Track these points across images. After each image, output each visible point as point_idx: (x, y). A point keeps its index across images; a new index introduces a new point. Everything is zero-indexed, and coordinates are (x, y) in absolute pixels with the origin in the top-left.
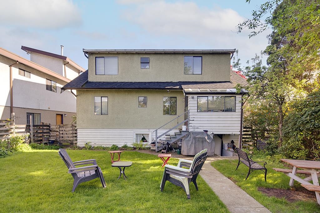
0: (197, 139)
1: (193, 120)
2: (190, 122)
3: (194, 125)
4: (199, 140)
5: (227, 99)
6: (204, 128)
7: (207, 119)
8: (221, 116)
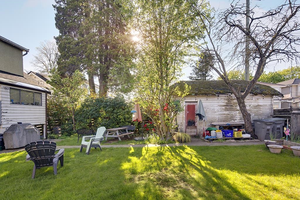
0: (27, 130)
1: (6, 112)
2: (3, 114)
3: (8, 117)
4: (28, 131)
5: (36, 95)
6: (18, 120)
7: (20, 112)
8: (32, 109)
